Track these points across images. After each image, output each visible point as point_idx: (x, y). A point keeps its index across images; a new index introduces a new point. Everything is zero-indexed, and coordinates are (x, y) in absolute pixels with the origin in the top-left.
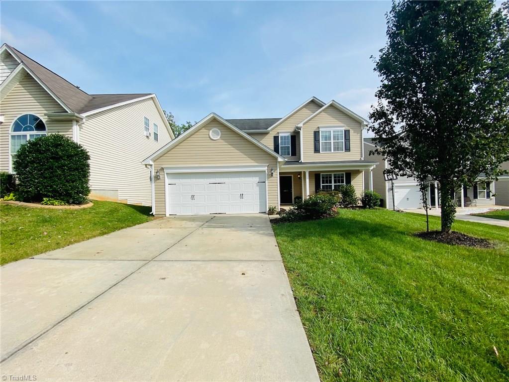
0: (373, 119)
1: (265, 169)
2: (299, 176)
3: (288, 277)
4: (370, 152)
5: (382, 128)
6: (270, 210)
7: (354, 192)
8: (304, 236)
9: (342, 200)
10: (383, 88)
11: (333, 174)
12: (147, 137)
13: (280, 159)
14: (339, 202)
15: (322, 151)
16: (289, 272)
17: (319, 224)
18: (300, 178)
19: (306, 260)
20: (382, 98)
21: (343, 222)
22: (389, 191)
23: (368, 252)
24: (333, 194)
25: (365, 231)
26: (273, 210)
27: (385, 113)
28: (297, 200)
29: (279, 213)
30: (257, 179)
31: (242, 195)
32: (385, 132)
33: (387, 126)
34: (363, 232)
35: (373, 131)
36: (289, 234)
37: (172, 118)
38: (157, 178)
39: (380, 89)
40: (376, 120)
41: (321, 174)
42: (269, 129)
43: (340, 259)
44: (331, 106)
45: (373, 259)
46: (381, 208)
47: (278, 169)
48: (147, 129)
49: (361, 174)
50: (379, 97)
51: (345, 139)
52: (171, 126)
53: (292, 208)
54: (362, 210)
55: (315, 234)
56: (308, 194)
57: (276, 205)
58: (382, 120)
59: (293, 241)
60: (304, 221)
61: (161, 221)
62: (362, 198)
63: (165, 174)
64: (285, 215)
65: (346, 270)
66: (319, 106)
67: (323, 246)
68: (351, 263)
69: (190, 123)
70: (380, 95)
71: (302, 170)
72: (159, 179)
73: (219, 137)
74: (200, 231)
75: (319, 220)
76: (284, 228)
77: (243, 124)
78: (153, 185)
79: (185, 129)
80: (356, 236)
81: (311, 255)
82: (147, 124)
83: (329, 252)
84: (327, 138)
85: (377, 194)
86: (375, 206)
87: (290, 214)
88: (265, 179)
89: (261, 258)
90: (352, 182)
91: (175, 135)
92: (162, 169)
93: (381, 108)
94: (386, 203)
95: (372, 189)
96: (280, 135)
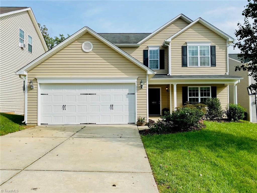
0: (239, 36)
1: (135, 81)
2: (167, 88)
3: (158, 189)
4: (237, 67)
5: (247, 45)
6: (139, 121)
7: (219, 105)
8: (173, 148)
9: (209, 113)
10: (250, 6)
11: (199, 87)
12: (22, 48)
13: (149, 72)
14: (206, 115)
15: (189, 66)
16: (159, 184)
17: (186, 136)
18: (168, 91)
19: (176, 172)
20: (249, 16)
21: (210, 135)
22: (252, 105)
23: (237, 165)
24: (200, 107)
25: (231, 144)
26: (142, 121)
27: (251, 30)
28: (165, 112)
29: (148, 125)
30: (126, 91)
31: (112, 106)
32: (251, 49)
33: (253, 43)
34: (230, 145)
35: (239, 47)
36: (158, 146)
37: (46, 31)
38: (30, 88)
39: (247, 8)
40: (242, 37)
41: (188, 87)
42: (139, 43)
43: (208, 172)
44: (198, 23)
45: (240, 172)
46: (245, 121)
47: (147, 82)
48: (22, 41)
49: (226, 88)
50: (246, 16)
51: (211, 55)
52: (44, 38)
53: (161, 119)
54: (227, 123)
55: (183, 146)
56: (175, 106)
57: (145, 116)
58: (248, 38)
59: (162, 153)
60: (173, 133)
61: (33, 130)
62: (227, 111)
63: (38, 85)
64: (153, 126)
65: (215, 183)
66: (187, 22)
67: (192, 158)
68: (220, 176)
69: (62, 35)
70: (247, 13)
71: (170, 83)
72: (32, 89)
73: (91, 50)
74: (71, 140)
75: (187, 133)
76: (153, 139)
77: (114, 38)
78: (26, 94)
79: (58, 41)
80: (223, 148)
81: (180, 167)
82: (22, 35)
83: (198, 164)
84: (194, 53)
85: (241, 107)
86: (239, 119)
87: (159, 125)
88: (135, 91)
89: (131, 170)
90: (217, 96)
91: (48, 47)
92: (36, 79)
93: (247, 26)
94: (249, 116)
95: (236, 103)
96: (150, 49)
